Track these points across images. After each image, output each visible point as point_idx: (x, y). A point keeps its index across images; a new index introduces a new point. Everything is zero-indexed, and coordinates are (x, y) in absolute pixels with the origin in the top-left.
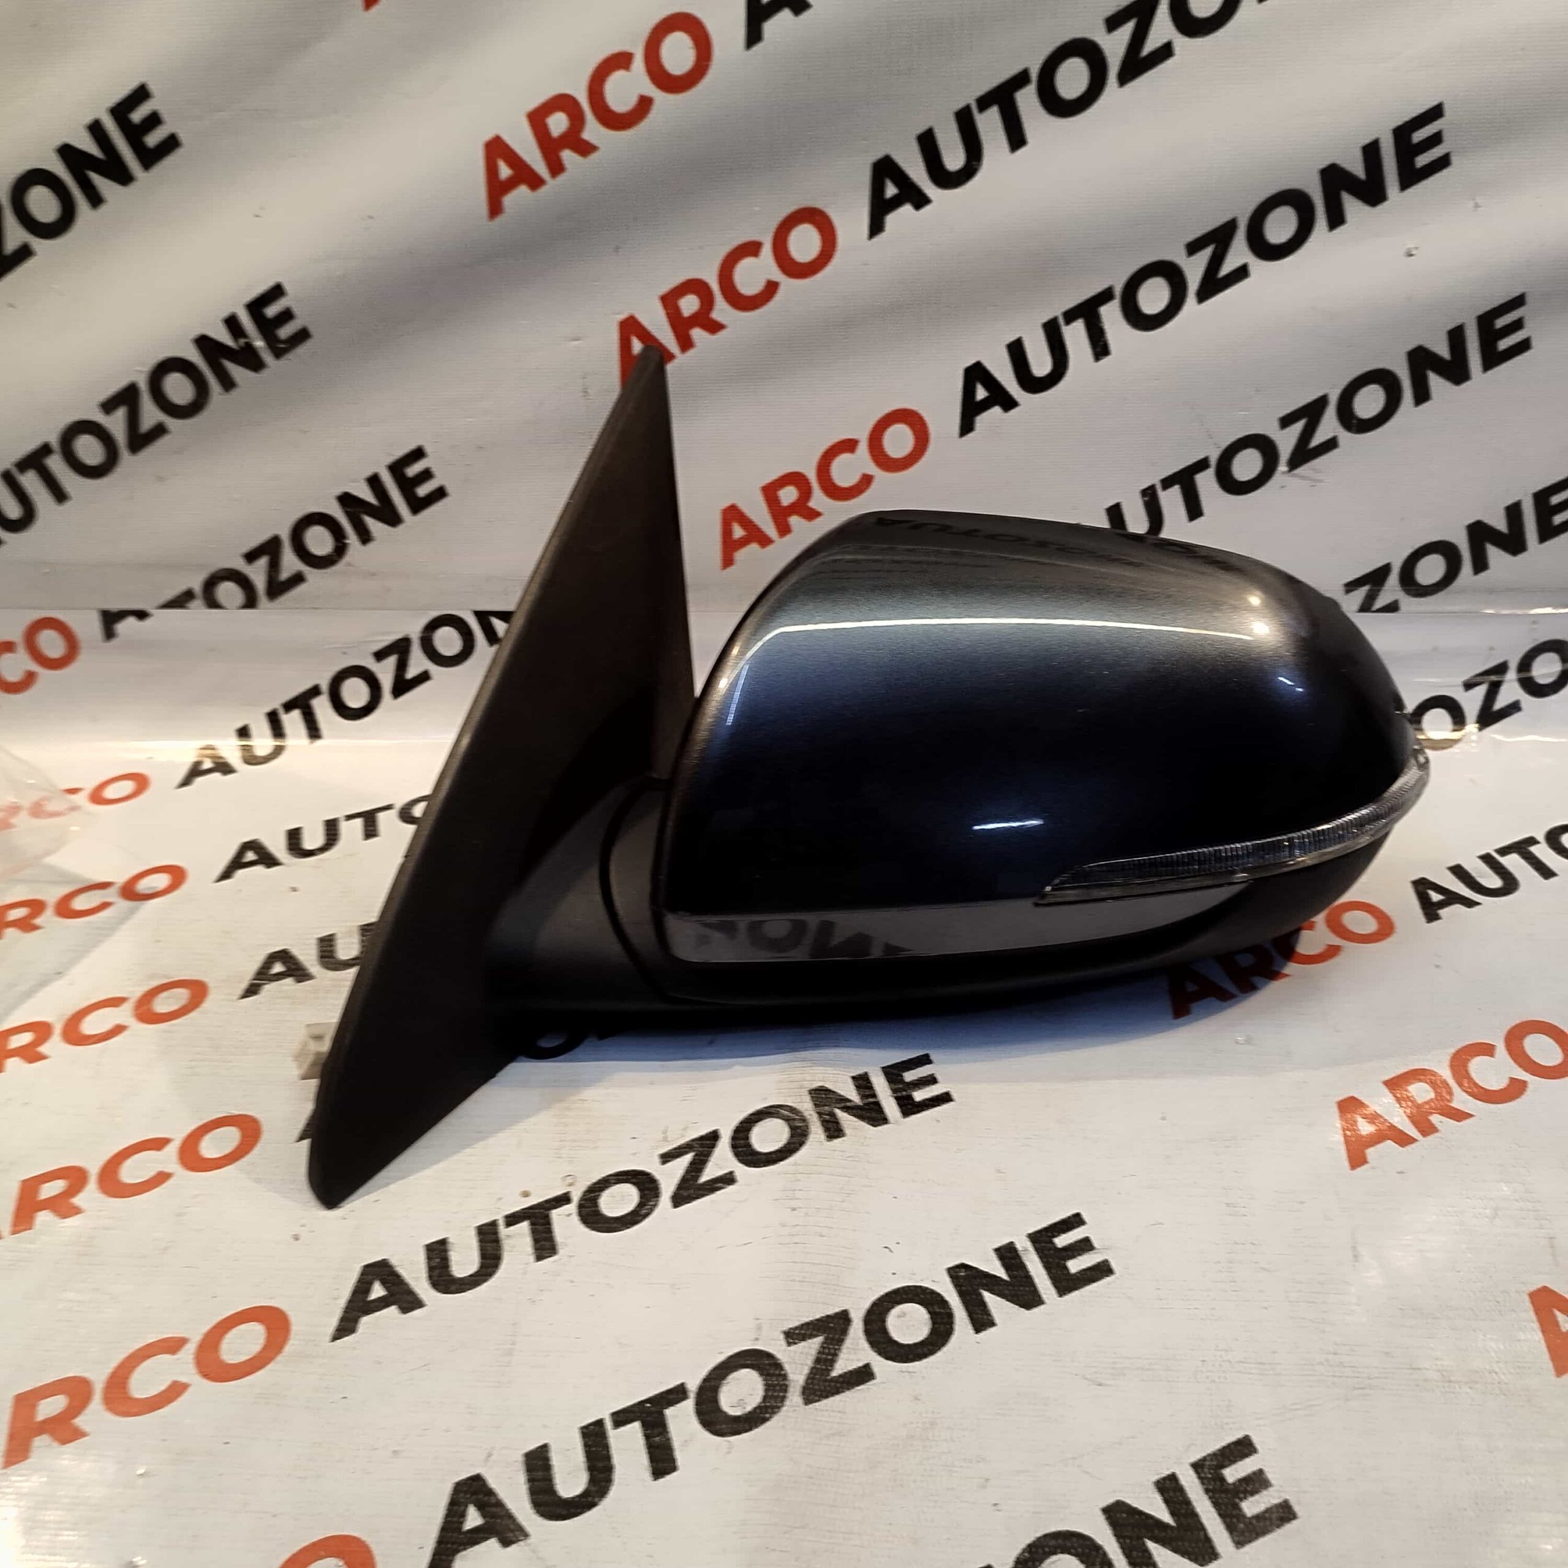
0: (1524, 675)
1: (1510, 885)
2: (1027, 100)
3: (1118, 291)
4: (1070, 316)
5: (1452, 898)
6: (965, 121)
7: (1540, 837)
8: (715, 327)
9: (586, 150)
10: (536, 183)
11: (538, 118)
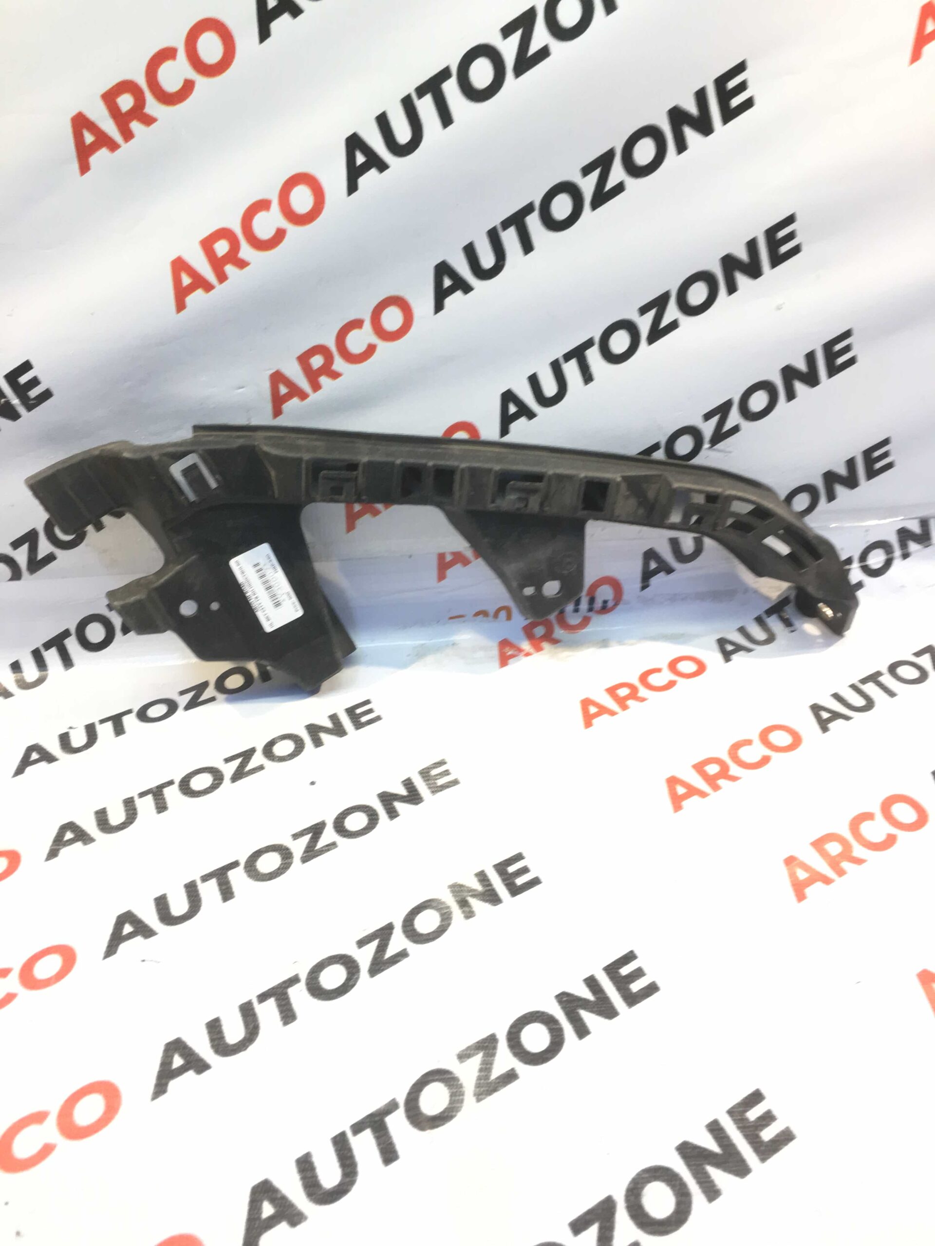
0: (863, 564)
1: (870, 704)
2: (533, 221)
3: (597, 340)
4: (568, 357)
5: (836, 716)
6: (494, 236)
7: (884, 669)
8: (335, 375)
9: (242, 264)
10: (208, 287)
11: (207, 244)
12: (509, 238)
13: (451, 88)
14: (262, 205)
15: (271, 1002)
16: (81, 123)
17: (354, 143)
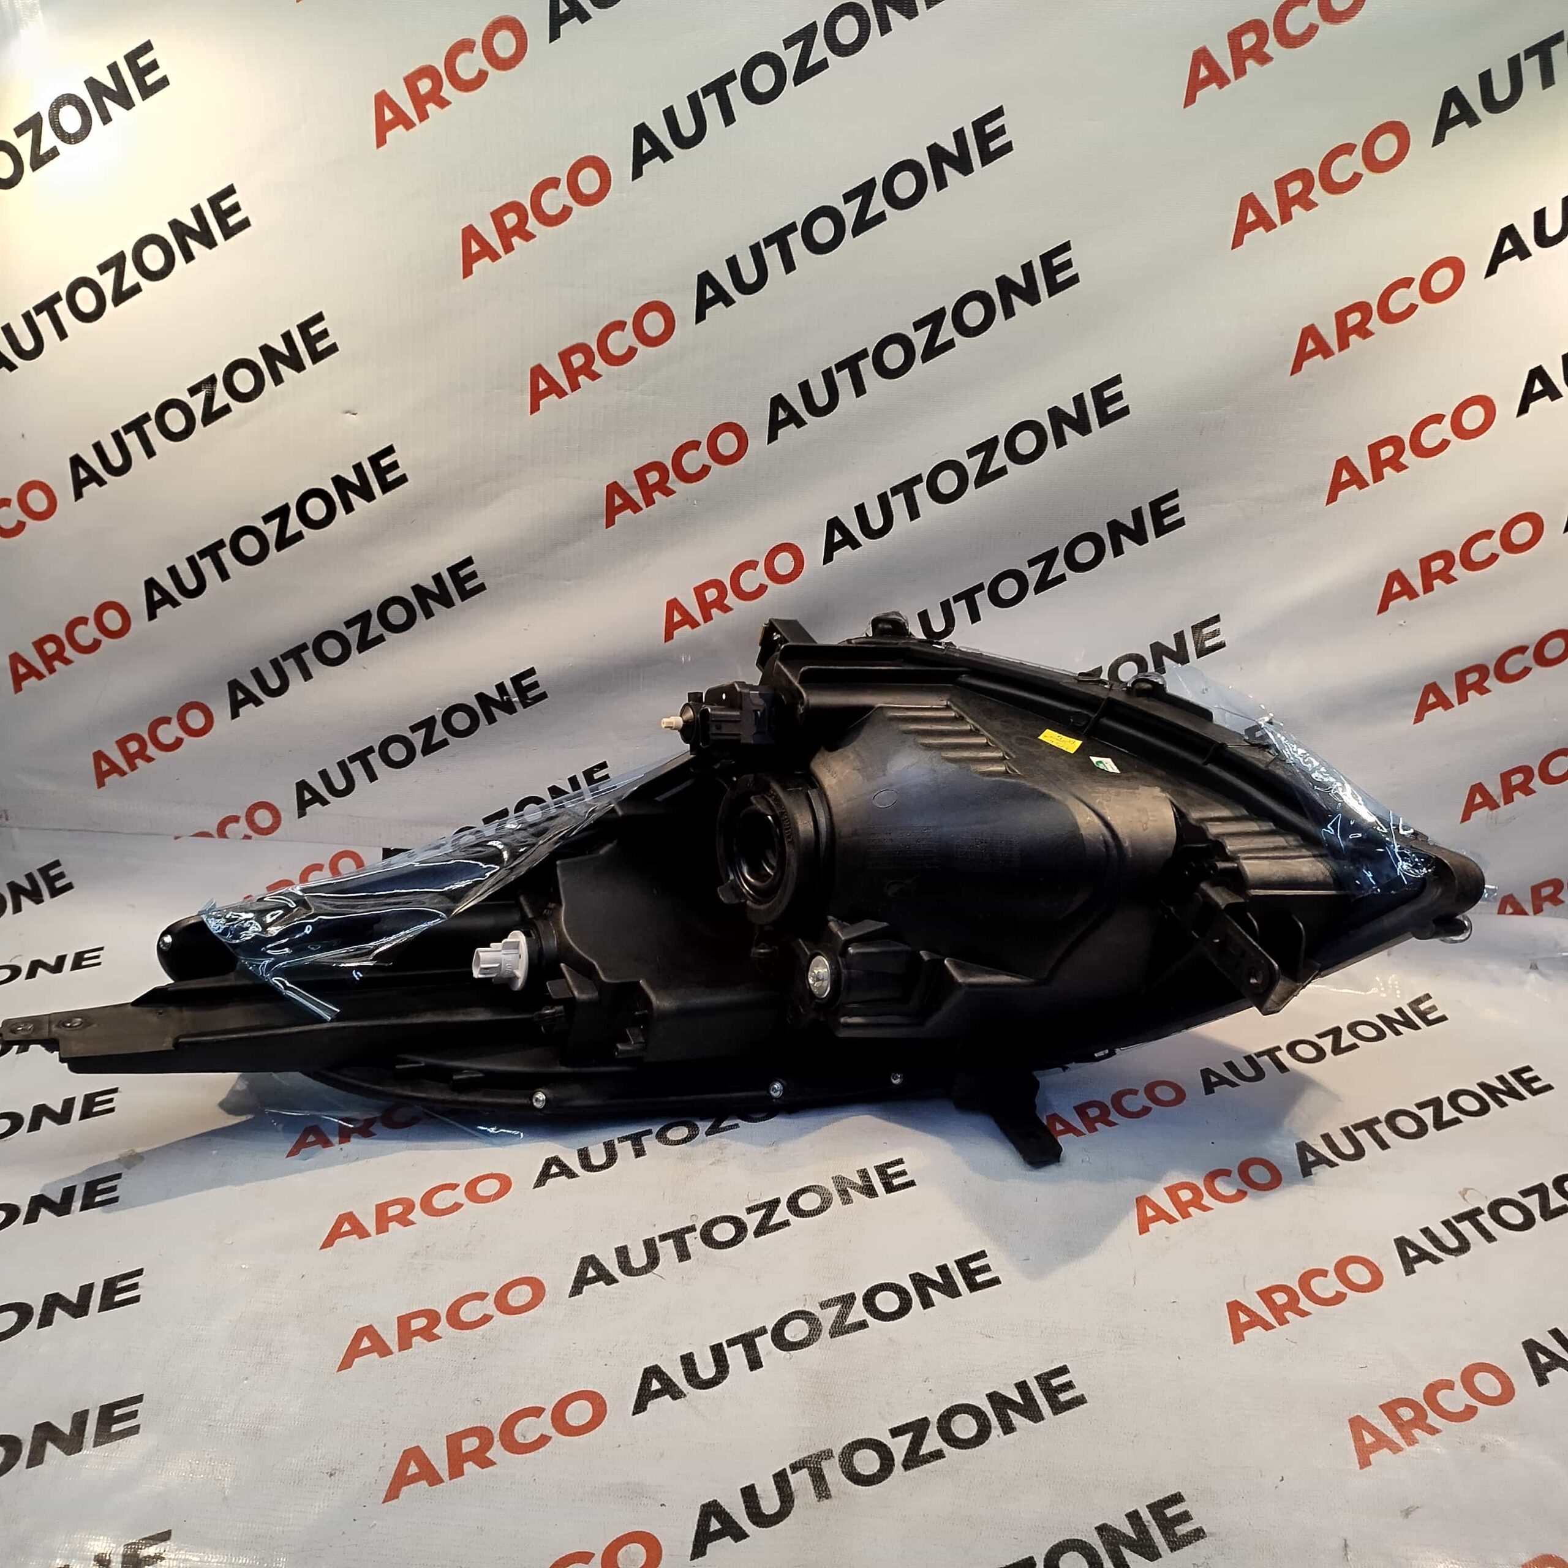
9: (726, 609)
10: (694, 624)
11: (700, 591)
12: (960, 610)
13: (921, 491)
14: (751, 565)
15: (670, 1242)
16: (614, 489)
17: (834, 524)
